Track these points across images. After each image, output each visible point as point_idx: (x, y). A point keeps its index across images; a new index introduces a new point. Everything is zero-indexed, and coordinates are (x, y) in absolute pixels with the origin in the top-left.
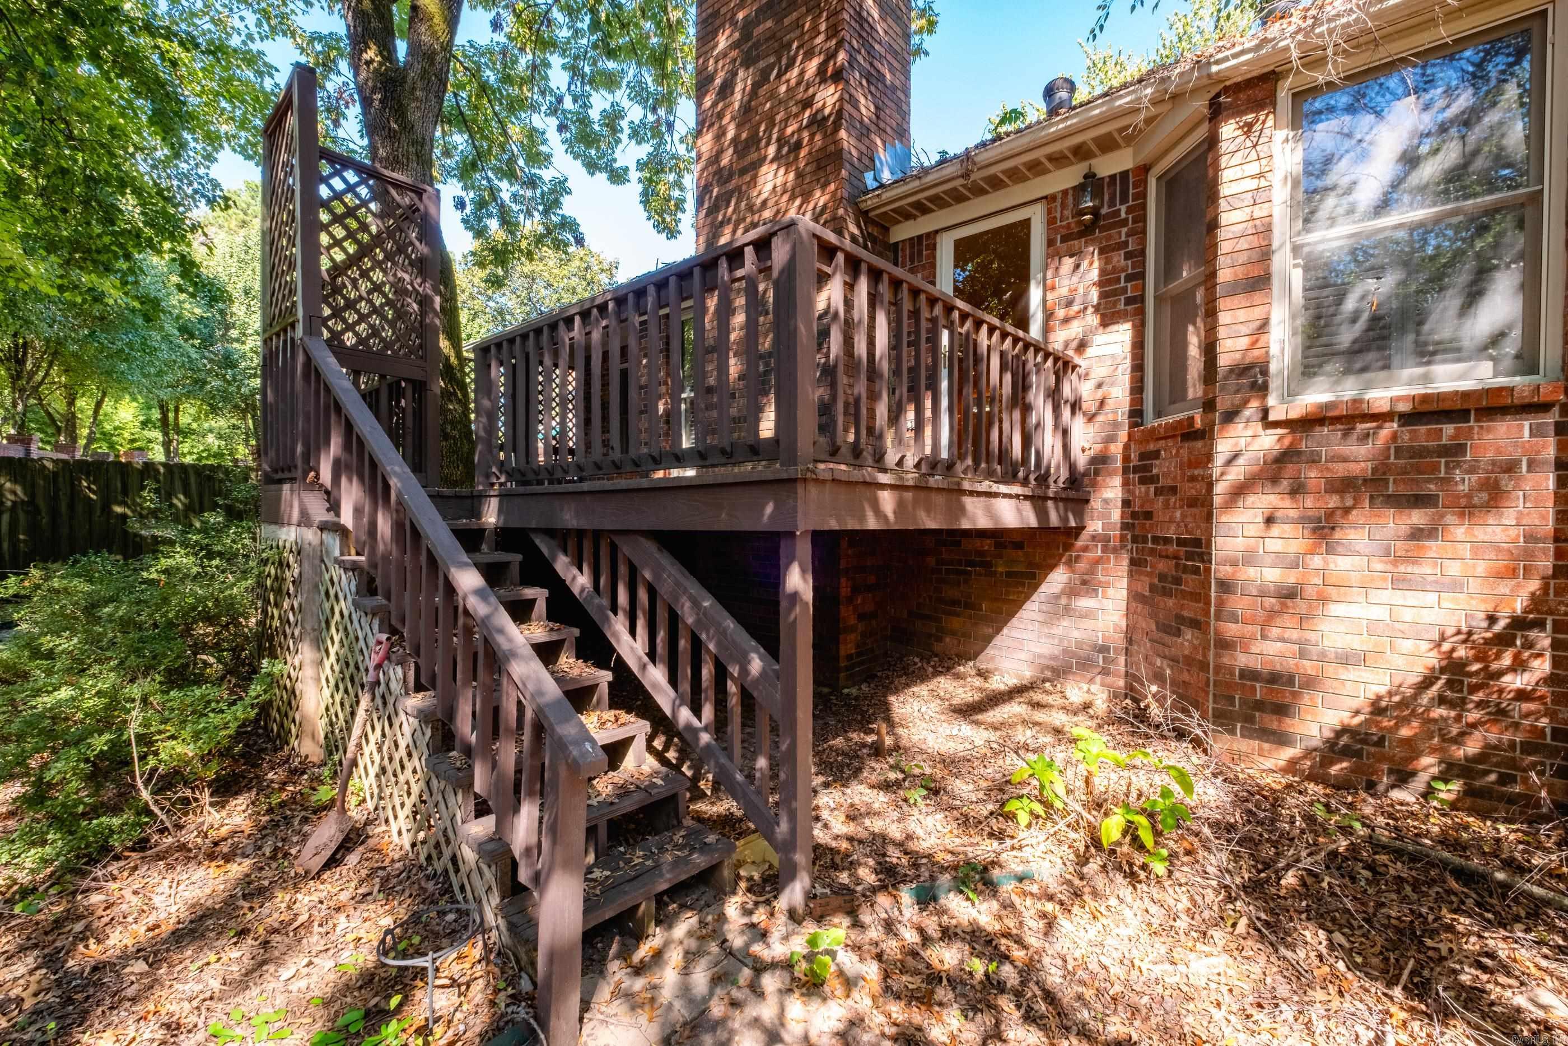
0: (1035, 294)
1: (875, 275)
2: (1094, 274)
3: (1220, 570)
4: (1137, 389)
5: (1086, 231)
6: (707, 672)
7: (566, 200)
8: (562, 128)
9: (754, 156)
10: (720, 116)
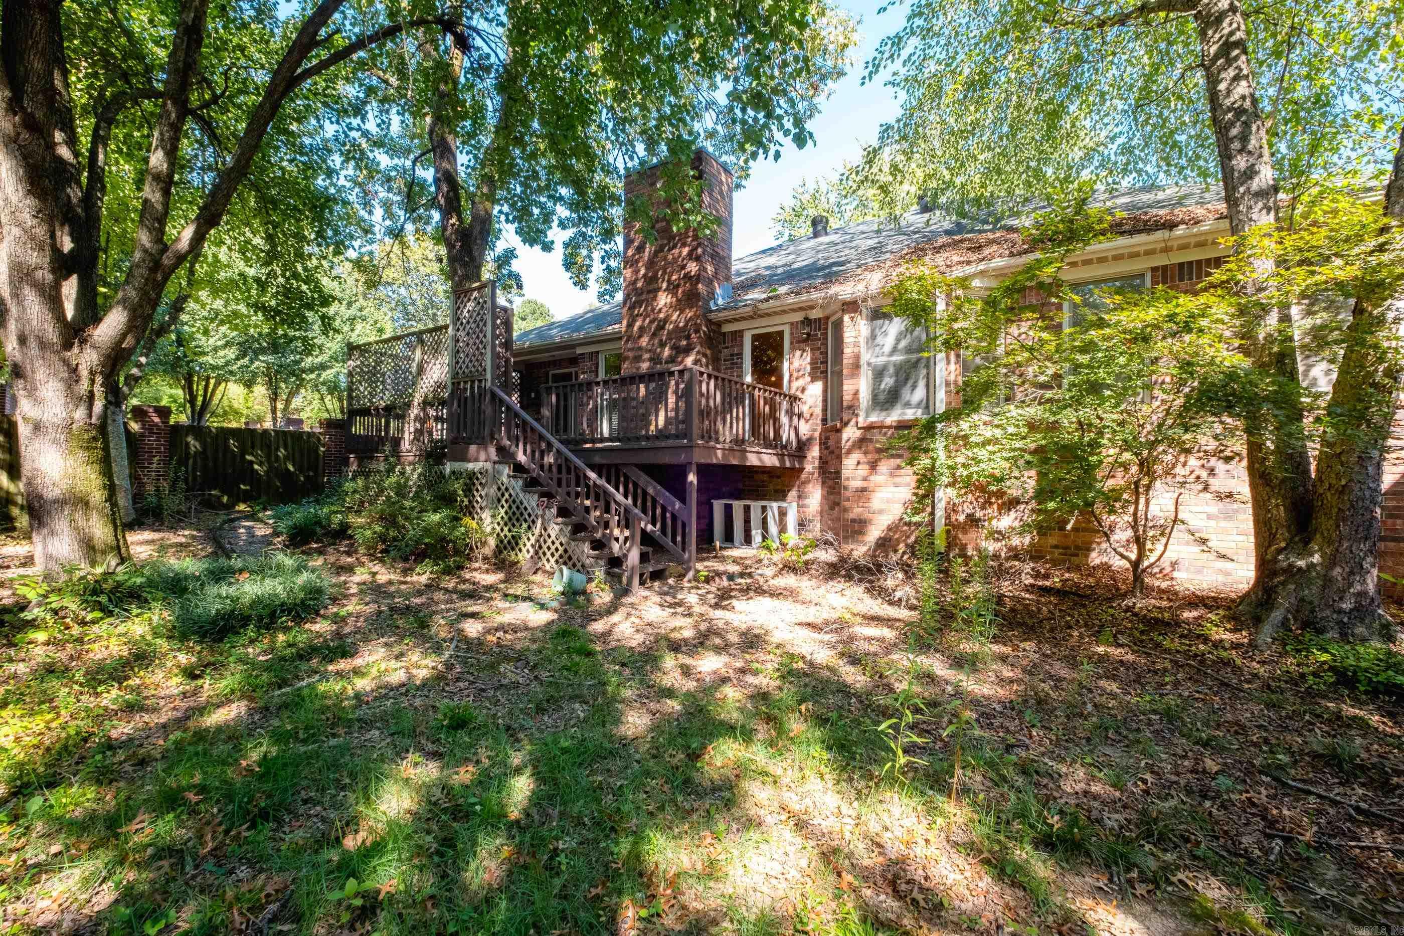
0: (786, 365)
1: (716, 378)
2: (809, 359)
3: (844, 482)
4: (825, 410)
5: (805, 341)
6: (658, 511)
7: (514, 262)
9: (654, 286)
10: (637, 261)
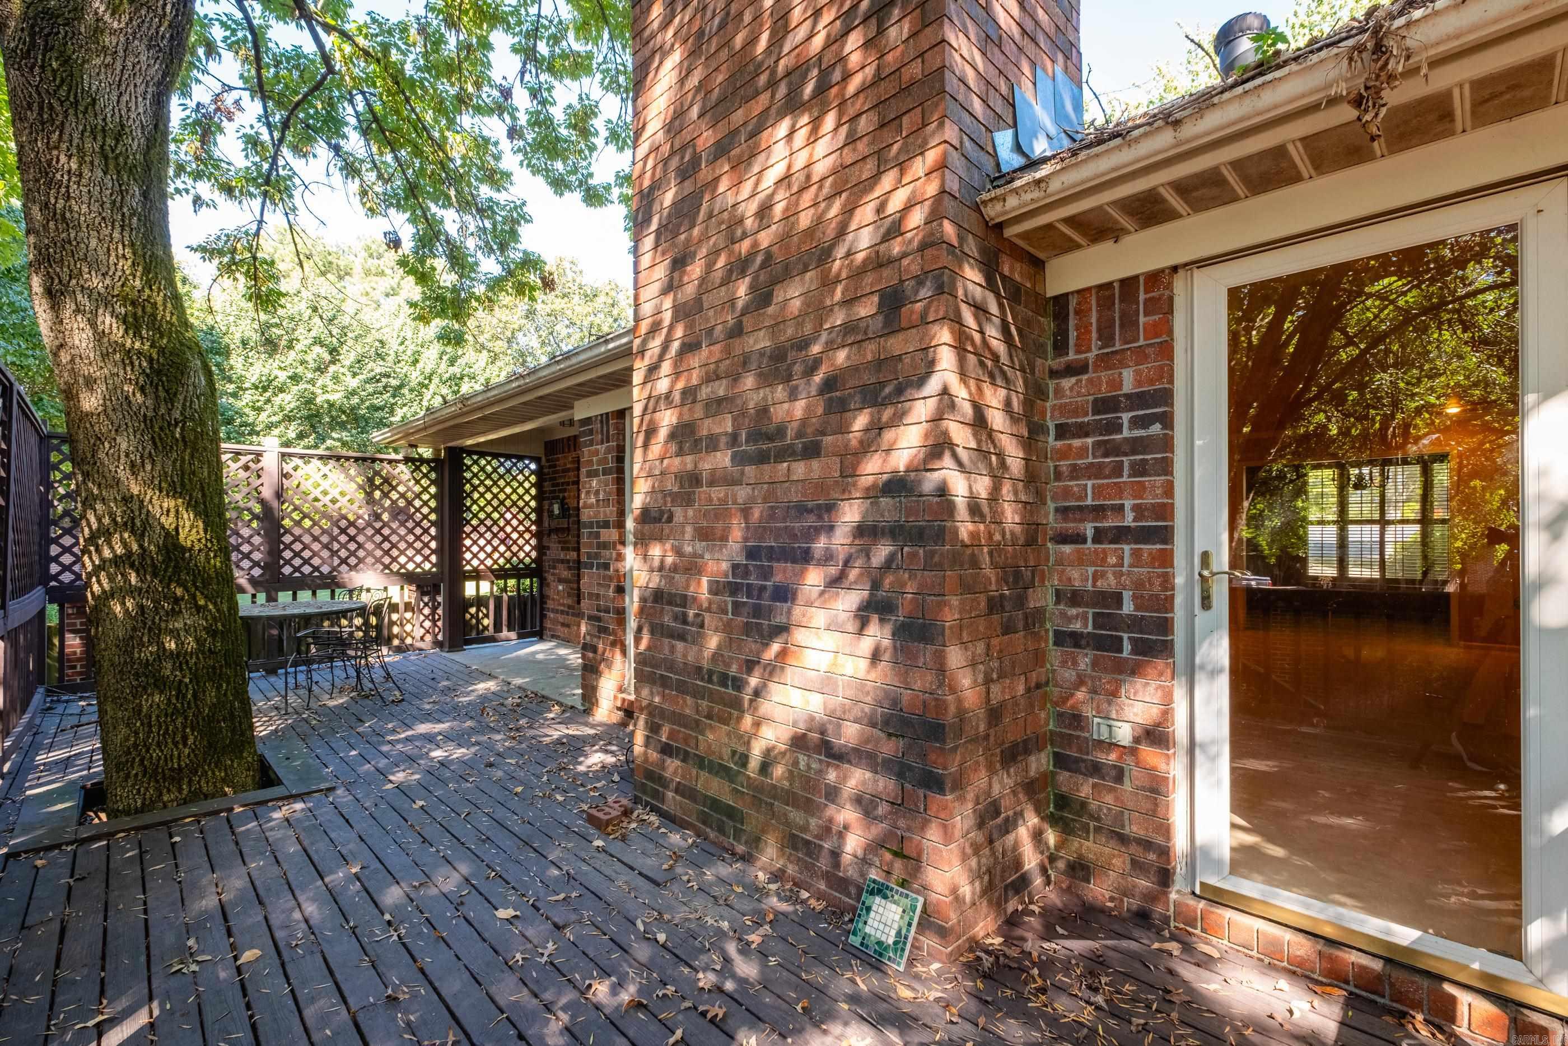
8: (513, 133)
